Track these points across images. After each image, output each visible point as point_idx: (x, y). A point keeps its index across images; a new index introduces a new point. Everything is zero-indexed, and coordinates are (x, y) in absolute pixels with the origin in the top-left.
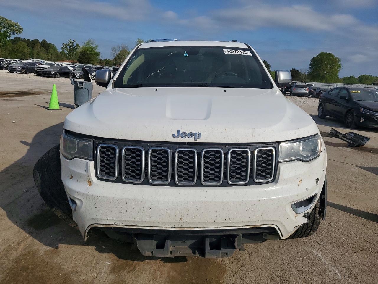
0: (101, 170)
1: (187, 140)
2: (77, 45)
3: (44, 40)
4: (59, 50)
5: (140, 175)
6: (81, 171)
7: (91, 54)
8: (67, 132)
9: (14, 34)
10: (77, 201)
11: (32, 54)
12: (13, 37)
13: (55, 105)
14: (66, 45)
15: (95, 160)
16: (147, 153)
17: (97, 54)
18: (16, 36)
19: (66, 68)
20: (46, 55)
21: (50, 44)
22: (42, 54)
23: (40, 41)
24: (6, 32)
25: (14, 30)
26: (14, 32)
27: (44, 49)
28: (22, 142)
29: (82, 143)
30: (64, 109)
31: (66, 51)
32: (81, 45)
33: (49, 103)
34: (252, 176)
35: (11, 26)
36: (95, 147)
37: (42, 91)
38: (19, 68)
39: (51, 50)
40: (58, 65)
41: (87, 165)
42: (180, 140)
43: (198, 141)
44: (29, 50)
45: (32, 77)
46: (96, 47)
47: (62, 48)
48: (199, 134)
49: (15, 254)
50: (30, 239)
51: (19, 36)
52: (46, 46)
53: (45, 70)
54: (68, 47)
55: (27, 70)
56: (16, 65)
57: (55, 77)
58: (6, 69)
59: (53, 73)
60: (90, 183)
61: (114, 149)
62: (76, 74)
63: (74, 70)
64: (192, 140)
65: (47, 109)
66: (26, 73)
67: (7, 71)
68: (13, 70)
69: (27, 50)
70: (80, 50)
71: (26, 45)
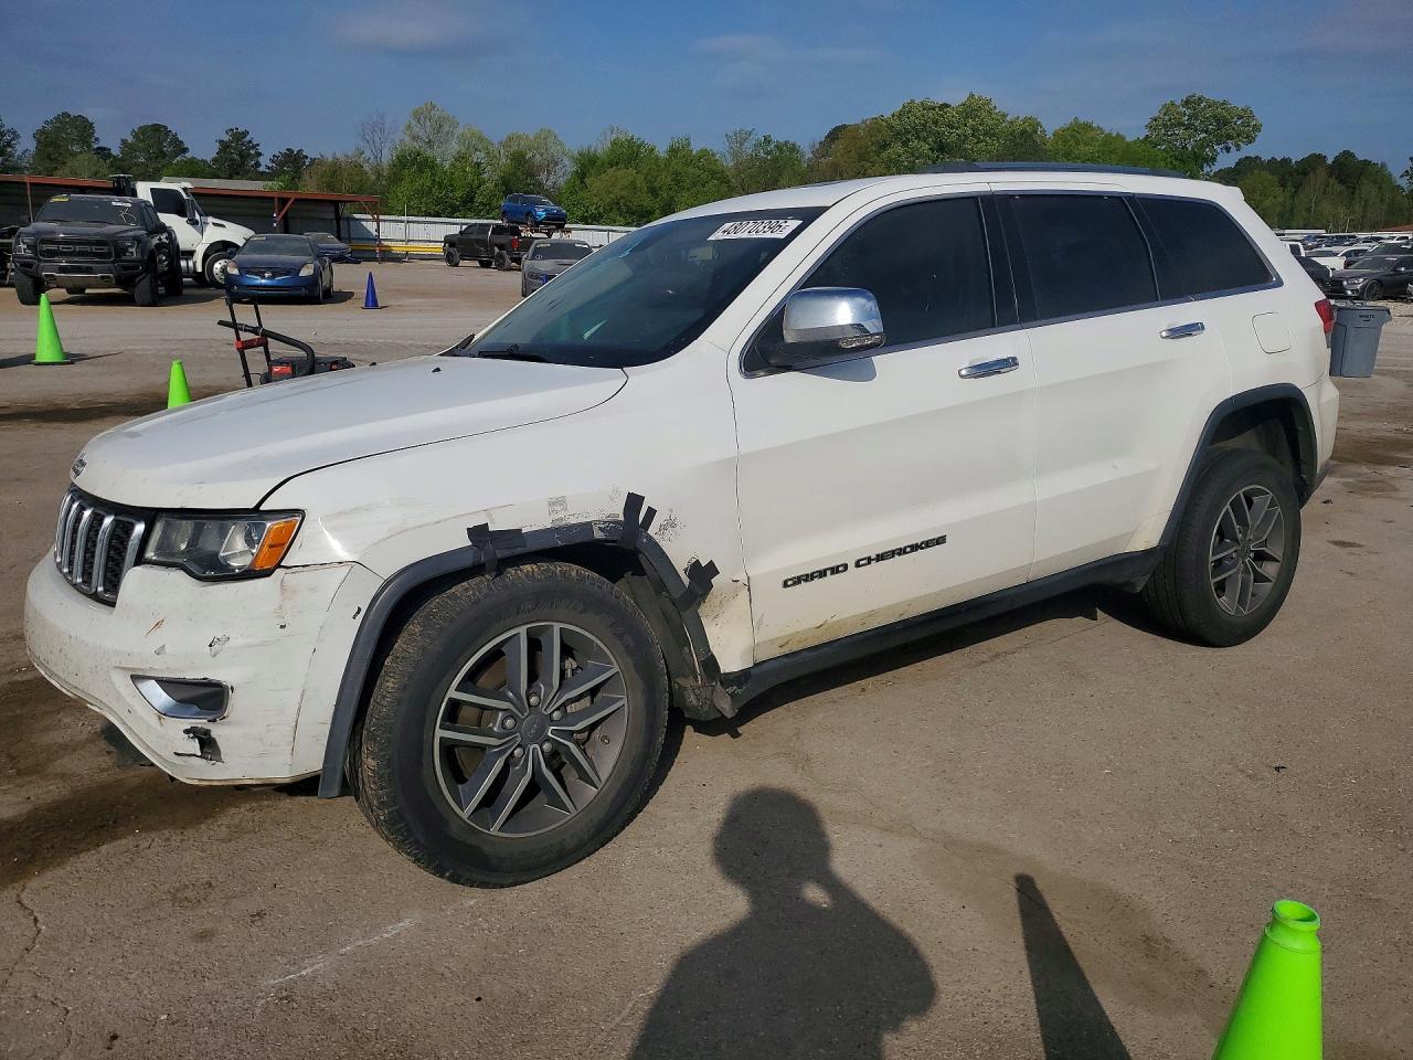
3: (1346, 153)
9: (1228, 150)
11: (1290, 210)
20: (1341, 211)
21: (1366, 163)
22: (1326, 207)
23: (1330, 161)
24: (1203, 145)
25: (1229, 137)
26: (1230, 143)
35: (1222, 122)
39: (1366, 188)
44: (1280, 199)
52: (1349, 175)
62: (1345, 283)
69: (1276, 200)
71: (1275, 179)
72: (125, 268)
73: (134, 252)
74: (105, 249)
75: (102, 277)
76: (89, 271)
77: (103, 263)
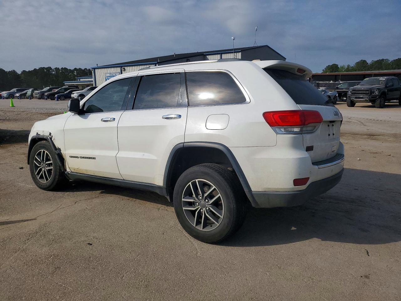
72: (372, 97)
73: (377, 93)
74: (368, 92)
75: (365, 100)
76: (362, 98)
77: (366, 96)
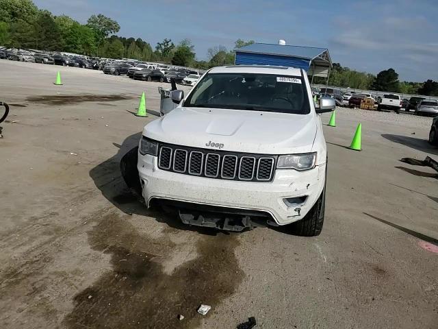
0: (161, 163)
1: (214, 148)
2: (172, 44)
3: (140, 39)
4: (154, 50)
5: (184, 168)
6: (149, 162)
7: (186, 55)
8: (145, 138)
10: (145, 181)
11: (127, 53)
12: (110, 36)
13: (142, 112)
14: (160, 45)
15: (158, 156)
16: (189, 154)
17: (193, 55)
18: (113, 34)
19: (158, 70)
20: (140, 55)
21: (145, 43)
22: (136, 53)
23: (136, 40)
24: (105, 30)
25: (112, 29)
26: (112, 31)
27: (139, 48)
28: (114, 144)
29: (152, 145)
30: (151, 116)
31: (160, 51)
32: (177, 44)
33: (137, 109)
34: (255, 176)
35: (110, 24)
36: (160, 147)
37: (132, 96)
38: (113, 69)
39: (145, 50)
40: (150, 67)
41: (153, 159)
42: (210, 148)
43: (222, 149)
44: (124, 49)
45: (125, 79)
46: (192, 47)
47: (158, 48)
48: (223, 145)
49: (105, 214)
50: (115, 208)
51: (116, 34)
52: (140, 44)
53: (138, 72)
54: (163, 47)
55: (120, 71)
56: (110, 66)
57: (147, 80)
58: (101, 69)
59: (144, 76)
60: (154, 170)
61: (170, 150)
62: (167, 78)
63: (166, 73)
64: (218, 149)
65: (135, 114)
66: (119, 75)
67: (102, 72)
68: (107, 72)
69: (122, 49)
70: (175, 50)
71: (122, 43)
